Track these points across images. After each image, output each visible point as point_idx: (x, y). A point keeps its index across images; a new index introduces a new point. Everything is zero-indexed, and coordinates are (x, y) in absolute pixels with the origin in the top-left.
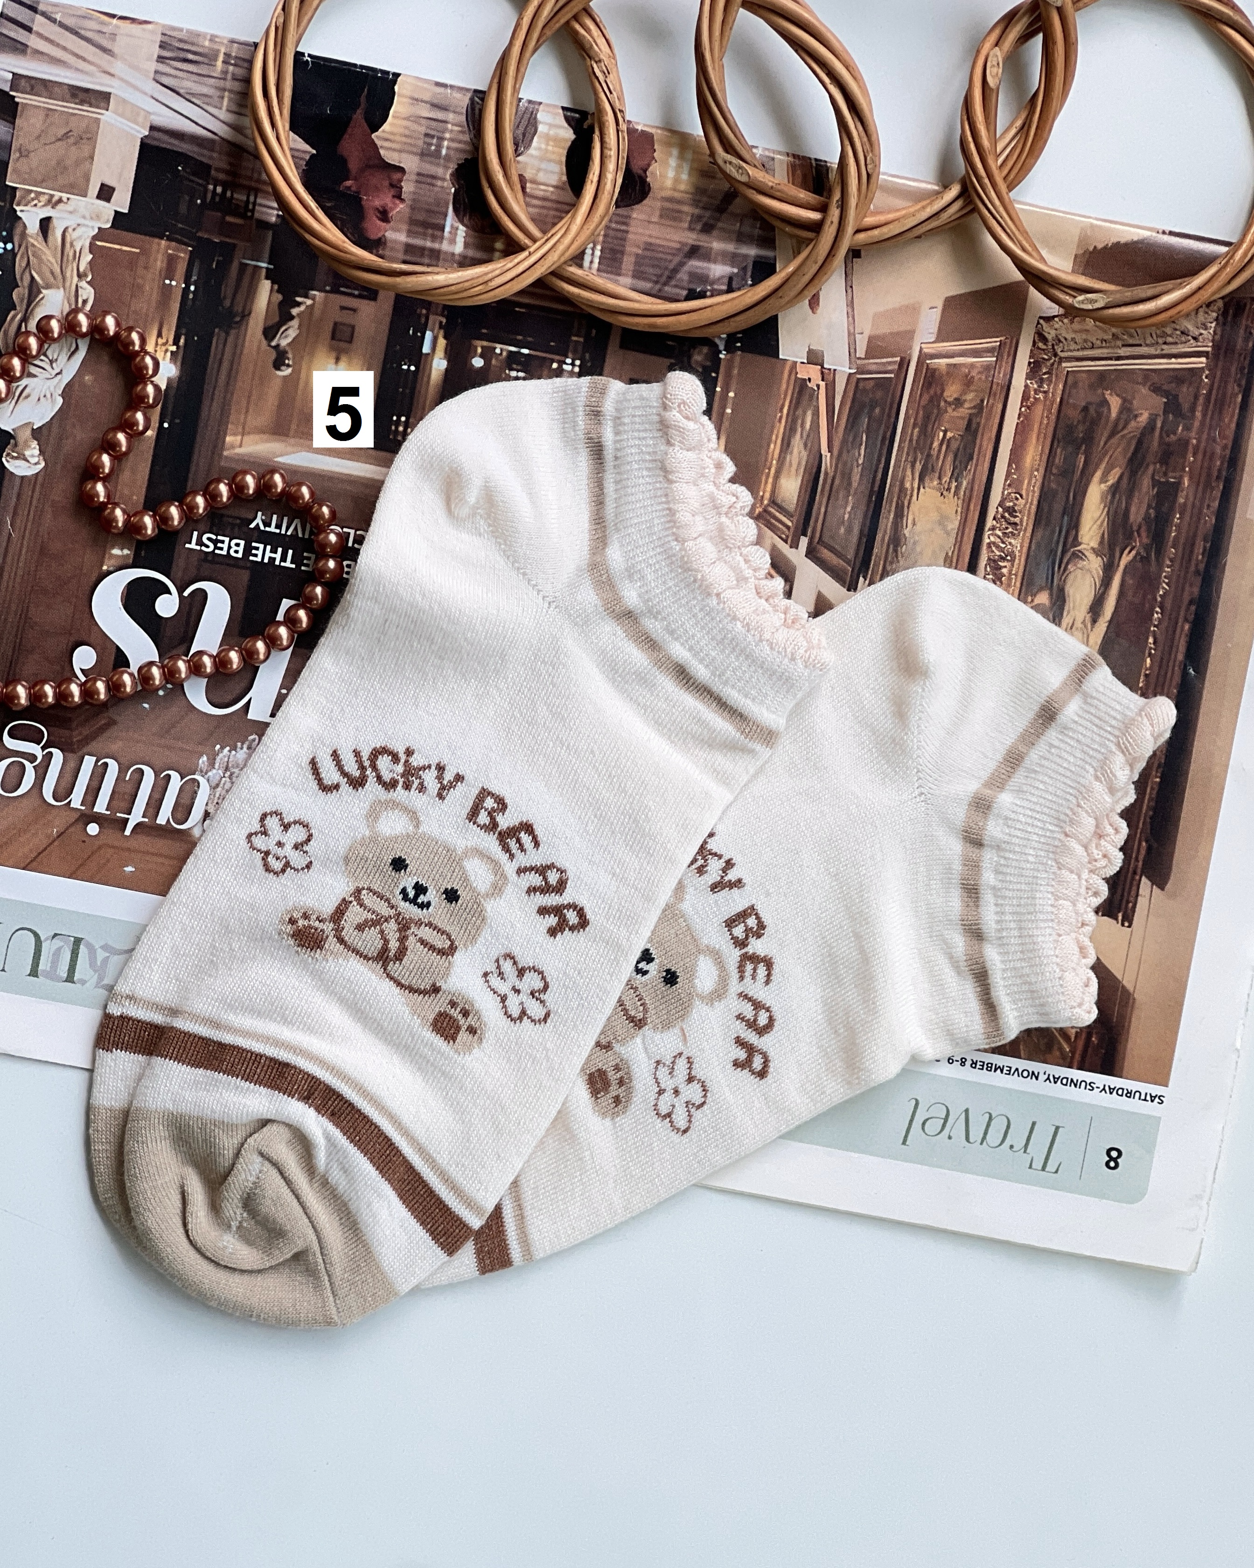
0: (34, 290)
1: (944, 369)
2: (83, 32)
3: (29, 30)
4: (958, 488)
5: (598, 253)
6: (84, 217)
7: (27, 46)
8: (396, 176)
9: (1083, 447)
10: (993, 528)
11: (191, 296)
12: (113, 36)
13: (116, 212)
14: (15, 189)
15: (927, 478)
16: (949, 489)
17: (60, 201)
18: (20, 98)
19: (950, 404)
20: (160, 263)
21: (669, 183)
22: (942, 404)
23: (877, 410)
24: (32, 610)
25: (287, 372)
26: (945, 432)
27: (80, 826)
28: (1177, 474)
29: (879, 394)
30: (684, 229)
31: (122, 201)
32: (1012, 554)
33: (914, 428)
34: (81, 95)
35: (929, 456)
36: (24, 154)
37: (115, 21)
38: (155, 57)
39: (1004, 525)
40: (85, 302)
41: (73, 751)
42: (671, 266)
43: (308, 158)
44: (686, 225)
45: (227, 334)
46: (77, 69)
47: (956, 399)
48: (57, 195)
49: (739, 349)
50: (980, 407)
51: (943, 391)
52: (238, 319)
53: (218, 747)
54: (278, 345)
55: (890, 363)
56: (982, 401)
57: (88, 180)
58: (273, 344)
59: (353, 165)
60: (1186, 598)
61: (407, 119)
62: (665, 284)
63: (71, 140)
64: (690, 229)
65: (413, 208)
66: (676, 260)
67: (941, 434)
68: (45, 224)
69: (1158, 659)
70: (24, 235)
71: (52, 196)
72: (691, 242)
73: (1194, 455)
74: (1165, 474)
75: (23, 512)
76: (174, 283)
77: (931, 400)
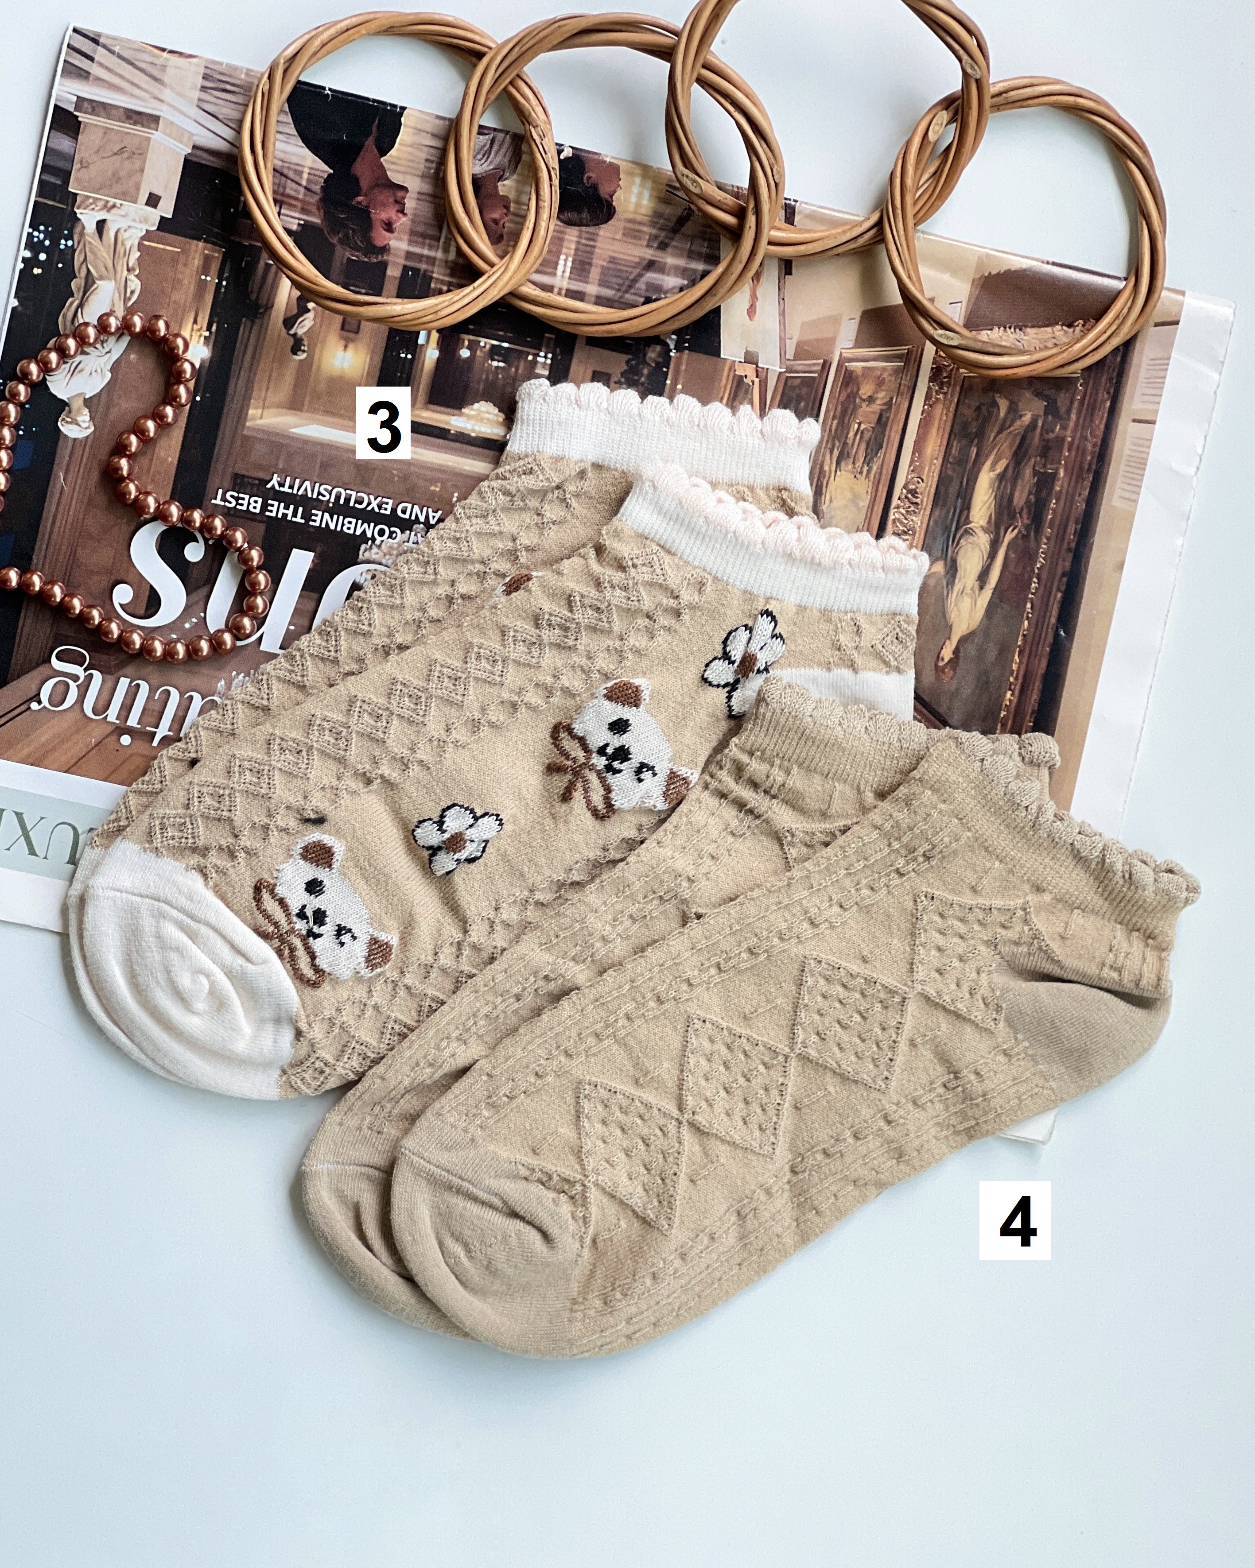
0: (89, 281)
1: (860, 372)
2: (137, 63)
3: (91, 59)
4: (869, 472)
5: (569, 264)
6: (134, 220)
7: (89, 73)
8: (400, 194)
9: (976, 441)
10: (898, 507)
11: (223, 290)
12: (164, 67)
13: (162, 218)
14: (76, 195)
15: (843, 464)
16: (861, 473)
17: (114, 206)
18: (82, 117)
19: (864, 400)
20: (197, 262)
21: (631, 207)
22: (858, 400)
23: (802, 404)
24: (80, 552)
25: (303, 356)
26: (860, 424)
27: (114, 738)
28: (1054, 466)
29: (805, 390)
30: (641, 245)
31: (167, 209)
32: (913, 529)
33: (833, 419)
34: (135, 117)
35: (845, 443)
36: (84, 165)
37: (165, 54)
38: (199, 87)
39: (908, 504)
40: (132, 292)
41: (110, 673)
42: (631, 277)
43: (325, 176)
44: (645, 243)
45: (253, 322)
46: (132, 95)
47: (870, 397)
48: (112, 201)
49: (686, 348)
50: (889, 404)
51: (858, 389)
52: (262, 310)
53: (234, 673)
54: (295, 335)
55: (814, 364)
56: (892, 399)
57: (138, 189)
58: (292, 332)
59: (364, 184)
60: (1060, 571)
61: (411, 146)
62: (626, 292)
63: (125, 155)
64: (649, 246)
65: (413, 221)
66: (637, 271)
67: (856, 426)
68: (101, 225)
69: (1034, 622)
70: (82, 234)
71: (107, 202)
72: (648, 257)
73: (1069, 450)
74: (1044, 466)
75: (74, 469)
76: (209, 278)
77: (848, 396)
